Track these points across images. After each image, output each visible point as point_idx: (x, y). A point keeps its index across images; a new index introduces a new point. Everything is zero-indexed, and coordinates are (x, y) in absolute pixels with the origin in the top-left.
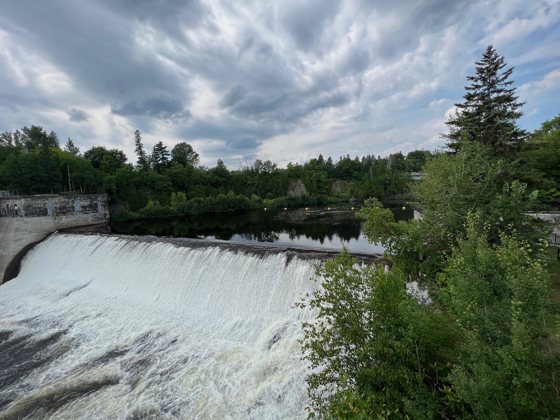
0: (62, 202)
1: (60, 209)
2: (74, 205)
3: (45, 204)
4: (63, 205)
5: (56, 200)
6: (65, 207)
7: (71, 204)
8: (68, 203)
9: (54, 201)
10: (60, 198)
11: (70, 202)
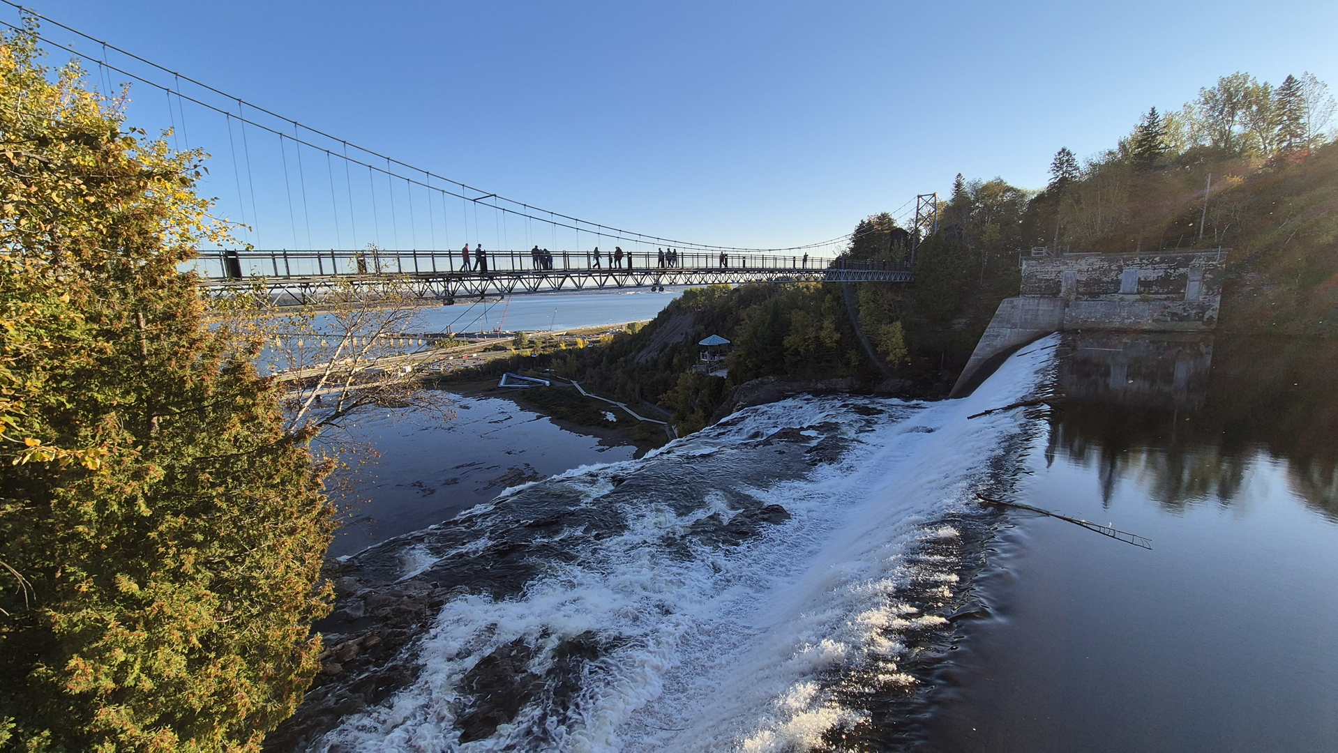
0: (1093, 270)
1: (1086, 284)
2: (1120, 277)
3: (1059, 272)
4: (1095, 275)
5: (1083, 264)
6: (1098, 282)
7: (1113, 274)
8: (1105, 272)
9: (1078, 267)
10: (1090, 261)
11: (1112, 270)
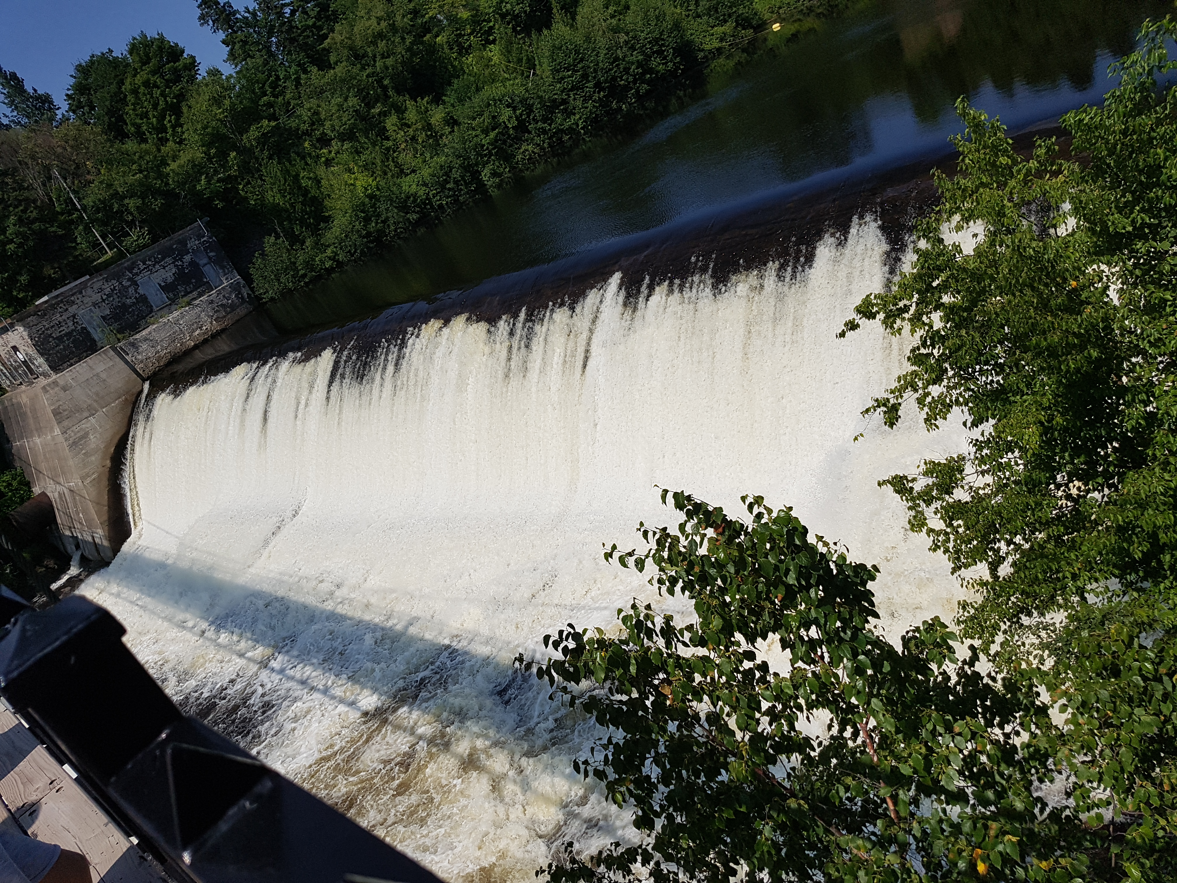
0: (108, 296)
1: (115, 317)
2: (141, 291)
3: (74, 316)
4: (116, 301)
5: (92, 294)
6: (124, 307)
7: (131, 290)
8: (123, 292)
9: (89, 301)
10: (95, 286)
11: (127, 288)
